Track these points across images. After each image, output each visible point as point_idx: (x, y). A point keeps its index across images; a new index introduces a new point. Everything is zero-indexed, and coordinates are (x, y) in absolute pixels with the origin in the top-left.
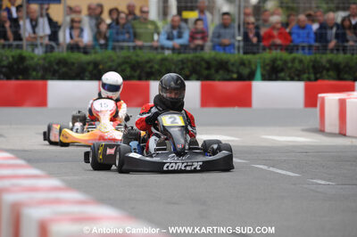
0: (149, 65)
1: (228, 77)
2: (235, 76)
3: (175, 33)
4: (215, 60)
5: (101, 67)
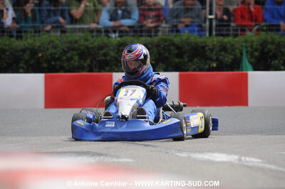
0: (101, 52)
1: (207, 67)
2: (215, 65)
4: (189, 44)
5: (40, 55)
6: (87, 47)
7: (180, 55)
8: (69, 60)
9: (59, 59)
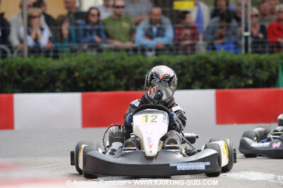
0: (140, 70)
1: (243, 84)
2: (250, 82)
3: (155, 30)
4: (225, 61)
5: (77, 74)
6: (124, 67)
7: (216, 73)
8: (105, 79)
9: (96, 78)
